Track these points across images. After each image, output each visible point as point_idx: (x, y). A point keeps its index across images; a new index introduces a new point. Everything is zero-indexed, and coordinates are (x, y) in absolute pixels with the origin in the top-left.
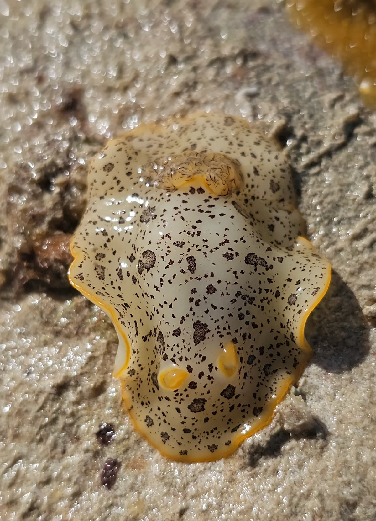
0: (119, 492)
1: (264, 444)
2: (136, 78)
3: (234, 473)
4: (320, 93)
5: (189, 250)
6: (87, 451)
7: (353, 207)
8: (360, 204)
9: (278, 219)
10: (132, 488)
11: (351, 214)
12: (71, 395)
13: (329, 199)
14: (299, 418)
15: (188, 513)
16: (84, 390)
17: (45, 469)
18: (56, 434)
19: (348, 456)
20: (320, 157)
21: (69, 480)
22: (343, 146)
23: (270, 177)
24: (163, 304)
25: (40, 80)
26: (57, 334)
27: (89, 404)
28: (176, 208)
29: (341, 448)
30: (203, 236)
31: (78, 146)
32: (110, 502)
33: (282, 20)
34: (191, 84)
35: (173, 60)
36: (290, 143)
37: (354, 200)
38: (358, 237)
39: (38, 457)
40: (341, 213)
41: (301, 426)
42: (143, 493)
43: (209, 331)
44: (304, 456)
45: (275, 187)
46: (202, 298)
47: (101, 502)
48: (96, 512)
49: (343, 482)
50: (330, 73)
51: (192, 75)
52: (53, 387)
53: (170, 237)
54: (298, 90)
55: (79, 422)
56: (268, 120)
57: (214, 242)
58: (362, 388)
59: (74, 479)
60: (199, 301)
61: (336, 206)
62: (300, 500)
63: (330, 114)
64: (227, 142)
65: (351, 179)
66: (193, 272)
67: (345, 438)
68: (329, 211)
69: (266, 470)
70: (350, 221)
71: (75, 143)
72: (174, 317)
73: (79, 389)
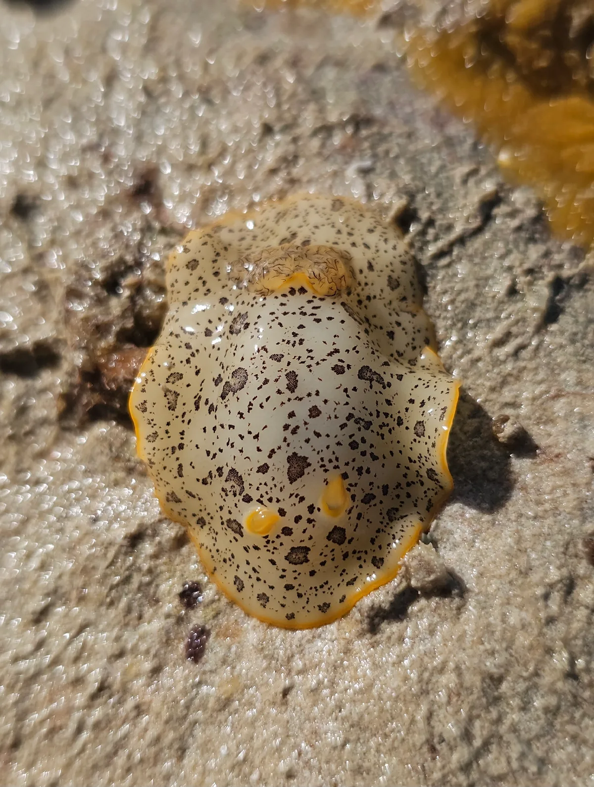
0: (208, 667)
1: (386, 606)
2: (222, 153)
3: (349, 642)
4: (449, 166)
5: (289, 364)
6: (168, 616)
7: (492, 305)
8: (502, 302)
9: (399, 324)
10: (224, 662)
11: (490, 315)
12: (147, 548)
13: (463, 297)
14: (430, 572)
15: (293, 692)
16: (164, 540)
17: (118, 639)
18: (130, 596)
19: (492, 619)
20: (451, 245)
21: (147, 652)
22: (478, 231)
23: (387, 272)
24: (245, 434)
25: (106, 158)
26: (130, 471)
27: (170, 557)
28: (272, 313)
29: (483, 608)
30: (306, 345)
31: (151, 238)
32: (197, 679)
33: (402, 80)
34: (290, 158)
35: (268, 130)
36: (413, 228)
37: (494, 297)
38: (499, 343)
39: (108, 625)
40: (478, 313)
41: (432, 582)
42: (238, 668)
43: (310, 465)
44: (436, 619)
45: (393, 284)
46: (302, 424)
47: (186, 679)
48: (181, 692)
49: (486, 650)
50: (462, 142)
51: (291, 148)
52: (125, 537)
53: (266, 350)
54: (422, 164)
55: (158, 581)
56: (386, 201)
57: (320, 352)
58: (507, 532)
59: (153, 652)
60: (297, 427)
61: (472, 306)
62: (432, 674)
63: (462, 192)
64: (335, 230)
65: (489, 272)
66: (293, 391)
67: (487, 595)
68: (463, 312)
69: (389, 638)
70: (489, 323)
71: (148, 235)
72: (259, 450)
73: (158, 539)
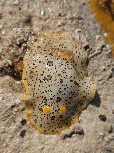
0: (25, 139)
1: (69, 135)
2: (48, 18)
3: (58, 140)
4: (96, 35)
5: (61, 77)
6: (17, 126)
7: (100, 72)
8: (102, 71)
9: (81, 72)
10: (29, 139)
11: (99, 74)
12: (15, 109)
13: (95, 68)
14: (79, 129)
15: (44, 149)
16: (20, 108)
17: (4, 129)
18: (9, 119)
19: (88, 141)
20: (94, 55)
21: (11, 133)
22: (100, 53)
23: (82, 60)
24: (49, 90)
25: (20, 9)
26: (13, 90)
27: (20, 113)
28: (59, 64)
29: (87, 138)
30: (66, 74)
31: (31, 35)
32: (22, 142)
33: (88, 8)
34: (64, 24)
35: (60, 15)
37: (101, 70)
38: (100, 81)
39: (2, 125)
40: (97, 73)
41: (79, 131)
42: (32, 140)
43: (61, 100)
44: (77, 139)
45: (82, 63)
46: (62, 91)
47: (19, 141)
48: (17, 144)
49: (86, 147)
50: (98, 29)
51: (65, 21)
52: (11, 106)
53: (57, 73)
54: (90, 32)
55: (16, 117)
56: (83, 41)
57: (69, 76)
58: (94, 123)
59: (12, 133)
61: (96, 70)
62: (75, 150)
63: (97, 42)
65: (101, 64)
66: (61, 83)
67: (88, 135)
68: (94, 72)
69: (67, 141)
70: (99, 75)
71: (30, 34)
72: (52, 95)
73: (18, 108)
